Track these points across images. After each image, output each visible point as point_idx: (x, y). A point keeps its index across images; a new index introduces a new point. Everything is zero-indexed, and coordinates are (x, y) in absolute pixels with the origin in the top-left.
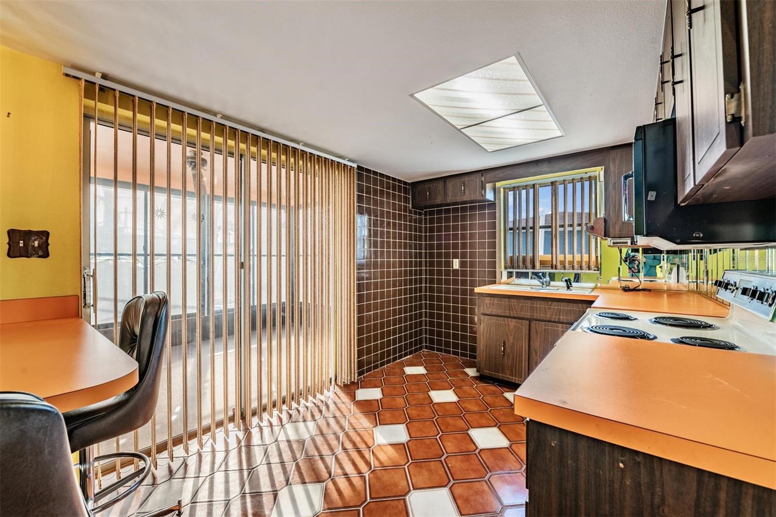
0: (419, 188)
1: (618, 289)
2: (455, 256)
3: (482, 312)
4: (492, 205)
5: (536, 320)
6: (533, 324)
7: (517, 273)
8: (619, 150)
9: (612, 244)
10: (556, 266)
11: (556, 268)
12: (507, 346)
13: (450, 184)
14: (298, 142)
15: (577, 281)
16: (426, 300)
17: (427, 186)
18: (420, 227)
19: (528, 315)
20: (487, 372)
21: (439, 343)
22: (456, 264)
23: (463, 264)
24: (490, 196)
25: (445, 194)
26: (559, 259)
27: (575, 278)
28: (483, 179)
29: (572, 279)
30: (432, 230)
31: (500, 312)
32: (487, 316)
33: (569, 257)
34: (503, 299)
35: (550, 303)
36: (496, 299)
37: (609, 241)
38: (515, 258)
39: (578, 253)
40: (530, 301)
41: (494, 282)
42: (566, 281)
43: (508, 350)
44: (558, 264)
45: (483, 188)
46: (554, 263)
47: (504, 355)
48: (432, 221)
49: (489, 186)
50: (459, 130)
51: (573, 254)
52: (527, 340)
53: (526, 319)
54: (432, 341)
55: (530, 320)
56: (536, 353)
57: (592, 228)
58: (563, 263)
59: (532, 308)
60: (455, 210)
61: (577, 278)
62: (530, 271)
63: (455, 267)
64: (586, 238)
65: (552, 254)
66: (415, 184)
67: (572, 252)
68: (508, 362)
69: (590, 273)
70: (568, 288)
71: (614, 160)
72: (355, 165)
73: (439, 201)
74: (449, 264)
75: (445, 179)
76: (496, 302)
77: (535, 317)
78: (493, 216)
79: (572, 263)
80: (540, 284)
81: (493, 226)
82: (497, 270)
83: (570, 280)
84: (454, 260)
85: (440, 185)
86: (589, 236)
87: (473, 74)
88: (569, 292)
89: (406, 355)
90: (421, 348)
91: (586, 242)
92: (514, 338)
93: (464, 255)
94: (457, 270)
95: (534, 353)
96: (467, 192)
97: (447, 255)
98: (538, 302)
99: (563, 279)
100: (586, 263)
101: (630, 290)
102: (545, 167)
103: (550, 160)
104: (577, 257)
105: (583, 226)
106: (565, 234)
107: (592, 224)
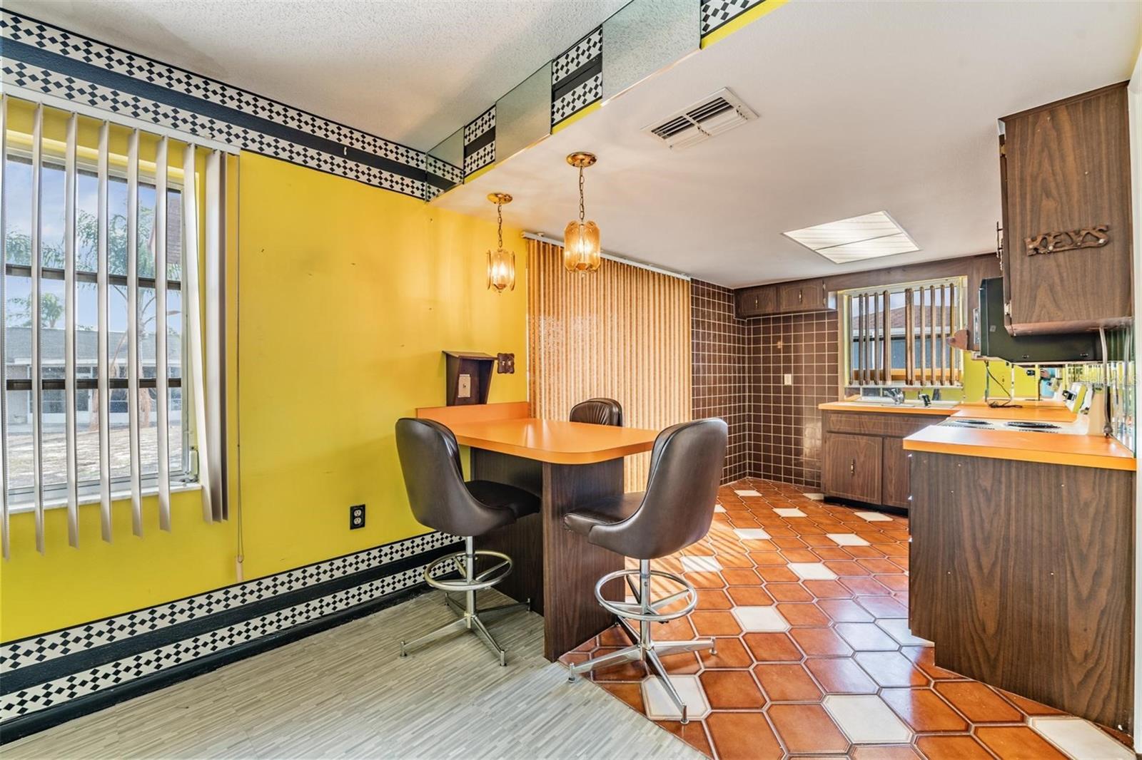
0: (745, 295)
1: (984, 406)
2: (787, 370)
3: (828, 429)
4: (834, 314)
5: (891, 437)
6: (887, 441)
7: (864, 389)
8: (984, 260)
9: (976, 358)
10: (911, 381)
11: (911, 384)
12: (857, 464)
13: (784, 293)
14: (647, 263)
15: (938, 399)
16: (750, 421)
17: (755, 293)
18: (744, 339)
19: (882, 432)
20: (833, 493)
21: (767, 468)
22: (788, 379)
23: (796, 380)
24: (831, 304)
25: (778, 303)
26: (914, 375)
27: (934, 394)
28: (824, 286)
29: (931, 396)
30: (757, 341)
31: (848, 429)
32: (833, 434)
33: (927, 372)
34: (852, 416)
35: (906, 419)
36: (844, 416)
37: (973, 354)
38: (862, 373)
39: (938, 366)
40: (883, 417)
41: (837, 400)
42: (924, 397)
43: (858, 469)
44: (914, 379)
45: (825, 296)
46: (909, 378)
47: (853, 474)
48: (757, 331)
49: (830, 294)
50: (814, 251)
51: (932, 367)
52: (881, 458)
53: (880, 436)
54: (757, 467)
55: (884, 437)
56: (891, 470)
57: (954, 341)
58: (920, 378)
59: (886, 425)
60: (787, 319)
61: (937, 395)
62: (881, 385)
63: (786, 383)
64: (947, 351)
65: (907, 368)
66: (739, 292)
67: (930, 365)
68: (858, 481)
69: (952, 389)
70: (926, 404)
71: (978, 270)
72: (689, 279)
73: (770, 309)
74: (778, 380)
75: (777, 286)
76: (844, 419)
77: (889, 434)
78: (834, 326)
79: (930, 378)
80: (894, 401)
81: (834, 336)
82: (840, 386)
83: (928, 396)
84: (786, 375)
85: (772, 293)
86: (951, 349)
87: (848, 220)
88: (927, 408)
89: (730, 480)
90: (744, 475)
91: (947, 354)
92: (865, 456)
93: (797, 369)
94: (789, 387)
95: (888, 471)
96: (804, 301)
97: (777, 370)
98: (893, 418)
99: (920, 396)
100: (947, 377)
101: (998, 407)
102: (898, 275)
103: (905, 268)
104: (937, 371)
105: (944, 336)
106: (921, 346)
107: (953, 337)
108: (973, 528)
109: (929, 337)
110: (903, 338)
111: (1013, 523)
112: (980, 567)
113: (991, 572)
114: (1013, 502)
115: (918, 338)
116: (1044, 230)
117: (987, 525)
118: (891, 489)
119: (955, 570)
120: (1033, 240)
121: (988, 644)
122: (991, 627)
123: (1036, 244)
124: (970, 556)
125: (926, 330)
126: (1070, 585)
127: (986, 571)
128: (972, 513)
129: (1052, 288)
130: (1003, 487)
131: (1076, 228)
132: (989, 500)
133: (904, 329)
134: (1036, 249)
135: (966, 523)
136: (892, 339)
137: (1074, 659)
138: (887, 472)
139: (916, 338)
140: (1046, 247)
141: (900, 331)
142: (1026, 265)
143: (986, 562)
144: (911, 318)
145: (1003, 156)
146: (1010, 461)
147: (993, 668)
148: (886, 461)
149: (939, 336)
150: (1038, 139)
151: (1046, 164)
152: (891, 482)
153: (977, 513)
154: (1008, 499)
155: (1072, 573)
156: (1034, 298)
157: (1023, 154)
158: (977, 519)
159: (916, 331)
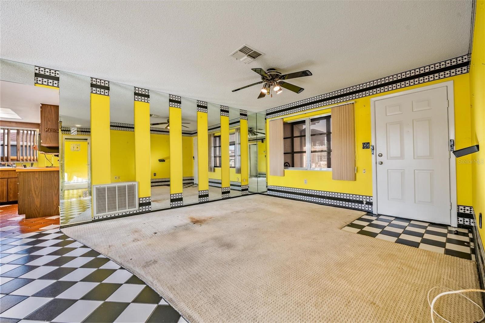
6: (9, 180)
19: (7, 177)
26: (20, 158)
33: (25, 157)
39: (29, 156)
40: (7, 172)
44: (20, 160)
46: (18, 159)
52: (6, 186)
55: (8, 178)
56: (11, 190)
57: (34, 148)
58: (22, 160)
59: (9, 174)
65: (17, 156)
67: (26, 155)
77: (10, 177)
79: (26, 160)
86: (34, 150)
91: (32, 152)
98: (12, 172)
99: (23, 165)
100: (32, 159)
101: (48, 167)
102: (14, 124)
103: (16, 122)
104: (29, 158)
105: (31, 147)
106: (23, 149)
107: (34, 146)
108: (34, 186)
109: (26, 146)
110: (16, 146)
111: (43, 184)
112: (36, 194)
113: (38, 195)
114: (43, 179)
115: (22, 146)
116: (48, 128)
117: (37, 185)
118: (11, 195)
119: (30, 197)
120: (46, 129)
121: (38, 210)
122: (38, 205)
123: (47, 130)
124: (33, 192)
125: (25, 144)
126: (53, 193)
127: (37, 194)
128: (34, 184)
129: (50, 138)
130: (40, 177)
131: (54, 128)
132: (37, 180)
133: (16, 142)
134: (47, 131)
135: (33, 186)
136: (11, 146)
137: (54, 205)
138: (9, 190)
139: (21, 146)
140: (49, 131)
141: (15, 143)
142: (45, 134)
143: (37, 193)
144: (19, 139)
145: (41, 111)
146: (42, 171)
147: (39, 214)
148: (9, 187)
149: (30, 146)
150: (48, 110)
151: (49, 115)
152: (11, 193)
153: (35, 183)
154: (41, 179)
155: (54, 190)
156: (46, 140)
157: (45, 112)
158: (35, 184)
159: (21, 143)
